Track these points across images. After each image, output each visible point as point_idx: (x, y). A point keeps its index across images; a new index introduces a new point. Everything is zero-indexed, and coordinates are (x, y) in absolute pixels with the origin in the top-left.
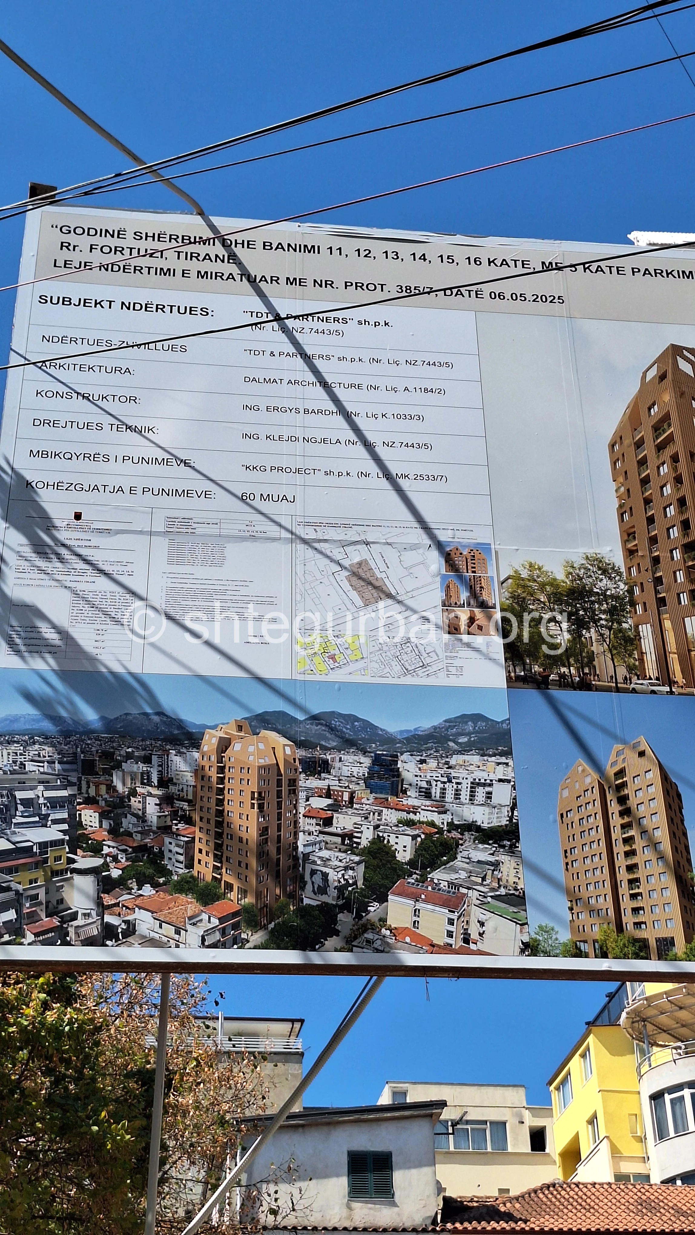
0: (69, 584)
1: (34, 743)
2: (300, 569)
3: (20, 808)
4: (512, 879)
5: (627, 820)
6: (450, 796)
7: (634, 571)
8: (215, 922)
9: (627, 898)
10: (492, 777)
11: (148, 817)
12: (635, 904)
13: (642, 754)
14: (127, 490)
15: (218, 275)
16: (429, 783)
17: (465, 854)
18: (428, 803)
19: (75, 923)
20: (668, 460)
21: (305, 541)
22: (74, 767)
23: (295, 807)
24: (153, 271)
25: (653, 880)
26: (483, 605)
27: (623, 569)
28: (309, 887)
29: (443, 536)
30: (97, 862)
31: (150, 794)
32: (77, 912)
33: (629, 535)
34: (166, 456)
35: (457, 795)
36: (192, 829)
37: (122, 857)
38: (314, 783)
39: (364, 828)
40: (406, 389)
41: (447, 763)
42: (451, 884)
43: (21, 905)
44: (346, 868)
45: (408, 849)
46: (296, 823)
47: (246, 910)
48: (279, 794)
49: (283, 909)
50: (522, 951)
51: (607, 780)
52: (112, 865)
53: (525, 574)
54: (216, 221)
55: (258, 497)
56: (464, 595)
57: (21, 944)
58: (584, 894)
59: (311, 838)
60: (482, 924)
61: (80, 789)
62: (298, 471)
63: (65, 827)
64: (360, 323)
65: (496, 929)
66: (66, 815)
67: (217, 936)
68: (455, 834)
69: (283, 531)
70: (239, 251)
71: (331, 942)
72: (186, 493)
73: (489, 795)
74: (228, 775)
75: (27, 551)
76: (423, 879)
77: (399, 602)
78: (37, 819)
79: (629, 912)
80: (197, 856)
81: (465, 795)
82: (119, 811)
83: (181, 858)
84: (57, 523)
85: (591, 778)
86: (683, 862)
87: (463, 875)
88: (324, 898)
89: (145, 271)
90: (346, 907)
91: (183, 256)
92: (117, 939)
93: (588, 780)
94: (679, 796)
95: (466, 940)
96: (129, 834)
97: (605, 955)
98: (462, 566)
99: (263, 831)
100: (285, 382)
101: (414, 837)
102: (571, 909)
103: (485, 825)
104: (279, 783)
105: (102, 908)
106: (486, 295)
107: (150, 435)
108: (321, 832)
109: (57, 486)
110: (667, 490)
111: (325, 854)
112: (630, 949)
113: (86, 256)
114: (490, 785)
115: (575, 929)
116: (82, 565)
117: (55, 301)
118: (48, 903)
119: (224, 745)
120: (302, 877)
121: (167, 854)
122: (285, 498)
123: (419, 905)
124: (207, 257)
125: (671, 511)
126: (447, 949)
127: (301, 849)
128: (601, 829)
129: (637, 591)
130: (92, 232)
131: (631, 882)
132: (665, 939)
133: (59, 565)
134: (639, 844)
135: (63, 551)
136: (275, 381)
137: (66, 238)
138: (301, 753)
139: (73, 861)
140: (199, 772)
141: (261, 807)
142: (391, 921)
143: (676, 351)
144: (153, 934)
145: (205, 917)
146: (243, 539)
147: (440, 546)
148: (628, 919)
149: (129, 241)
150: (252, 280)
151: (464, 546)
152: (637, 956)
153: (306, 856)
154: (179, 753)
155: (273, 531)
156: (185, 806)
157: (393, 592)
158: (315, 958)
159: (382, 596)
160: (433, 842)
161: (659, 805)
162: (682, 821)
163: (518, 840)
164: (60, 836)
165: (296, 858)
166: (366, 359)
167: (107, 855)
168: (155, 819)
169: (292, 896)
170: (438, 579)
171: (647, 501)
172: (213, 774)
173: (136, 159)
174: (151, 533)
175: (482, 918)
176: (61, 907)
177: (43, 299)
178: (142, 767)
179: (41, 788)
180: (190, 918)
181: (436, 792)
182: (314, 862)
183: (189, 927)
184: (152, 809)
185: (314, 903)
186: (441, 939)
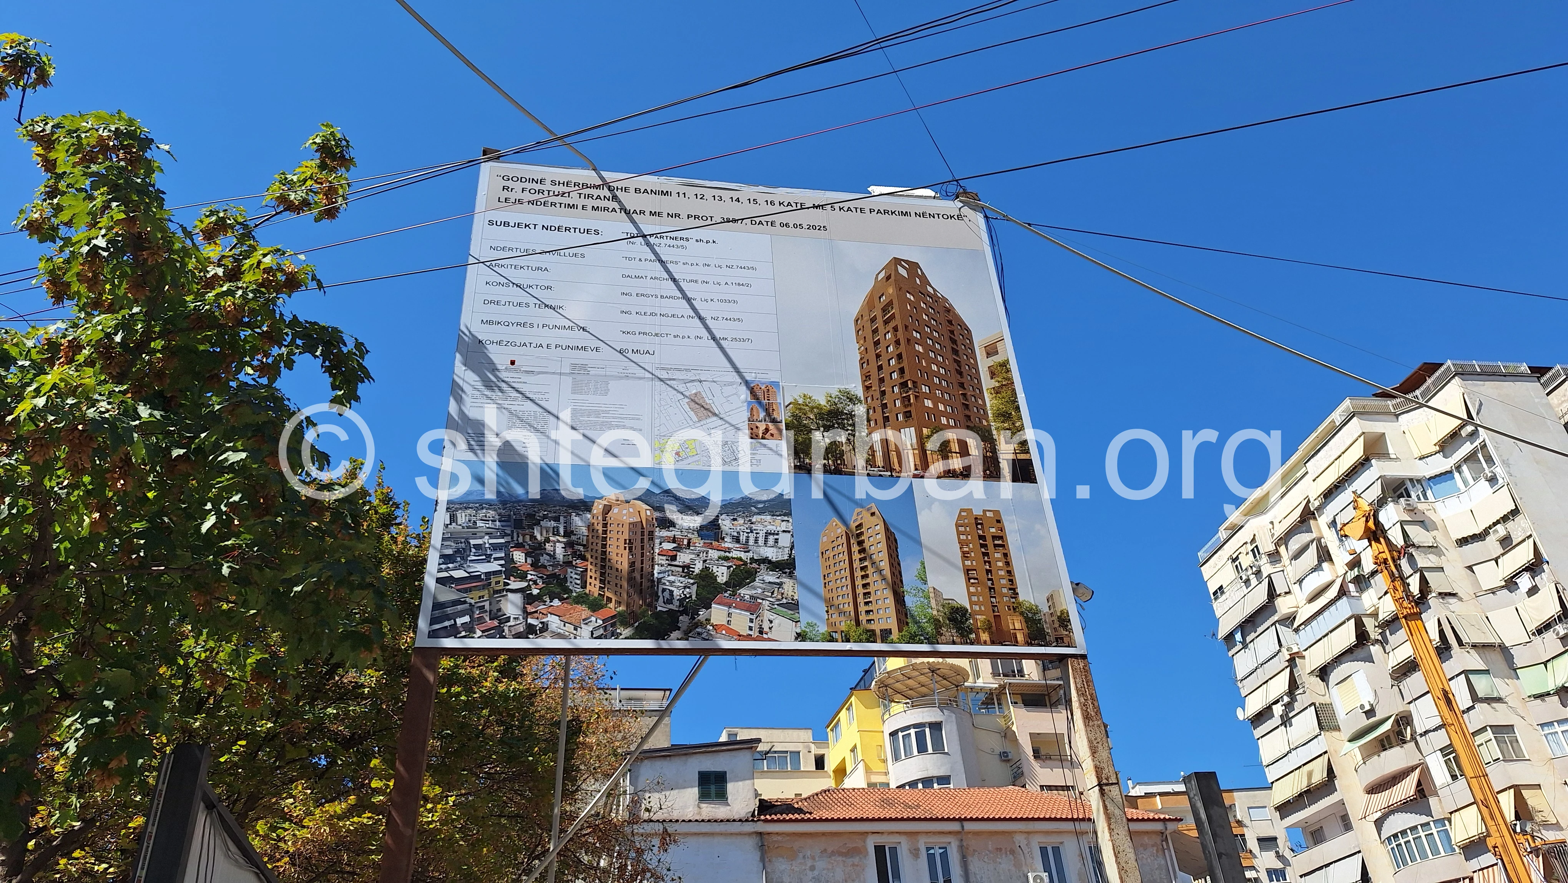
0: (506, 406)
1: (483, 509)
2: (657, 398)
3: (473, 550)
4: (790, 593)
5: (863, 555)
6: (751, 541)
7: (869, 399)
8: (600, 622)
9: (862, 604)
10: (779, 529)
11: (557, 556)
12: (867, 608)
13: (873, 514)
14: (545, 346)
15: (606, 209)
16: (738, 533)
17: (761, 577)
18: (738, 546)
19: (509, 624)
20: (891, 330)
21: (661, 380)
22: (509, 523)
23: (653, 549)
24: (563, 205)
25: (879, 593)
26: (774, 421)
27: (862, 398)
28: (661, 599)
29: (748, 377)
30: (524, 584)
31: (559, 541)
32: (509, 617)
33: (866, 377)
34: (572, 324)
35: (756, 541)
36: (586, 563)
37: (540, 582)
38: (664, 533)
39: (697, 562)
40: (726, 283)
41: (750, 520)
42: (751, 597)
43: (473, 613)
44: (685, 587)
45: (725, 575)
46: (653, 559)
47: (620, 614)
48: (642, 540)
49: (644, 614)
50: (796, 639)
51: (851, 531)
52: (533, 587)
53: (801, 401)
54: (604, 174)
55: (630, 351)
56: (762, 415)
57: (473, 637)
58: (836, 602)
59: (663, 568)
60: (771, 622)
61: (512, 538)
62: (657, 335)
63: (503, 562)
64: (697, 241)
65: (780, 625)
66: (503, 555)
67: (601, 631)
68: (754, 565)
69: (647, 373)
70: (619, 193)
71: (676, 634)
72: (584, 348)
73: (776, 541)
74: (609, 528)
75: (479, 385)
76: (734, 594)
77: (721, 419)
78: (484, 557)
79: (863, 613)
80: (589, 580)
81: (761, 541)
82: (538, 552)
83: (579, 582)
84: (499, 367)
85: (841, 530)
86: (898, 581)
87: (760, 591)
88: (670, 606)
89: (558, 205)
90: (685, 612)
91: (582, 196)
92: (536, 634)
93: (839, 531)
94: (896, 540)
95: (761, 632)
96: (545, 567)
97: (848, 641)
98: (761, 397)
99: (632, 564)
100: (648, 278)
101: (729, 567)
102: (827, 612)
103: (774, 560)
104: (643, 534)
105: (526, 614)
106: (778, 224)
107: (560, 311)
108: (669, 565)
109: (499, 343)
110: (891, 349)
111: (672, 578)
112: (864, 637)
113: (519, 195)
114: (777, 534)
115: (831, 624)
116: (515, 394)
117: (499, 224)
118: (490, 611)
119: (607, 509)
120: (657, 593)
121: (569, 580)
122: (648, 352)
123: (732, 610)
124: (599, 197)
125: (893, 362)
126: (749, 638)
127: (656, 575)
128: (847, 562)
129: (871, 412)
130: (524, 180)
131: (865, 594)
132: (886, 630)
133: (500, 394)
134: (870, 571)
135: (503, 385)
136: (642, 277)
137: (507, 183)
138: (657, 514)
139: (508, 584)
140: (590, 527)
141: (630, 549)
142: (713, 621)
143: (897, 261)
144: (559, 630)
145: (593, 619)
146: (621, 378)
147: (747, 383)
148: (863, 618)
149: (547, 186)
150: (627, 213)
151: (763, 384)
152: (868, 641)
153: (659, 580)
154: (578, 515)
155: (640, 373)
156: (581, 548)
157: (717, 412)
158: (664, 644)
159: (710, 414)
160: (741, 570)
161: (883, 546)
162: (897, 556)
163: (795, 569)
164: (499, 568)
165: (653, 581)
166: (701, 264)
167: (530, 580)
168: (561, 557)
169: (651, 606)
170: (745, 404)
171: (878, 356)
172: (600, 528)
173: (551, 132)
174: (561, 374)
175: (771, 618)
176: (500, 614)
177: (491, 223)
178: (553, 523)
179: (487, 537)
180: (584, 620)
181: (743, 538)
182: (664, 584)
183: (583, 626)
184: (559, 550)
185: (665, 610)
186: (745, 632)
